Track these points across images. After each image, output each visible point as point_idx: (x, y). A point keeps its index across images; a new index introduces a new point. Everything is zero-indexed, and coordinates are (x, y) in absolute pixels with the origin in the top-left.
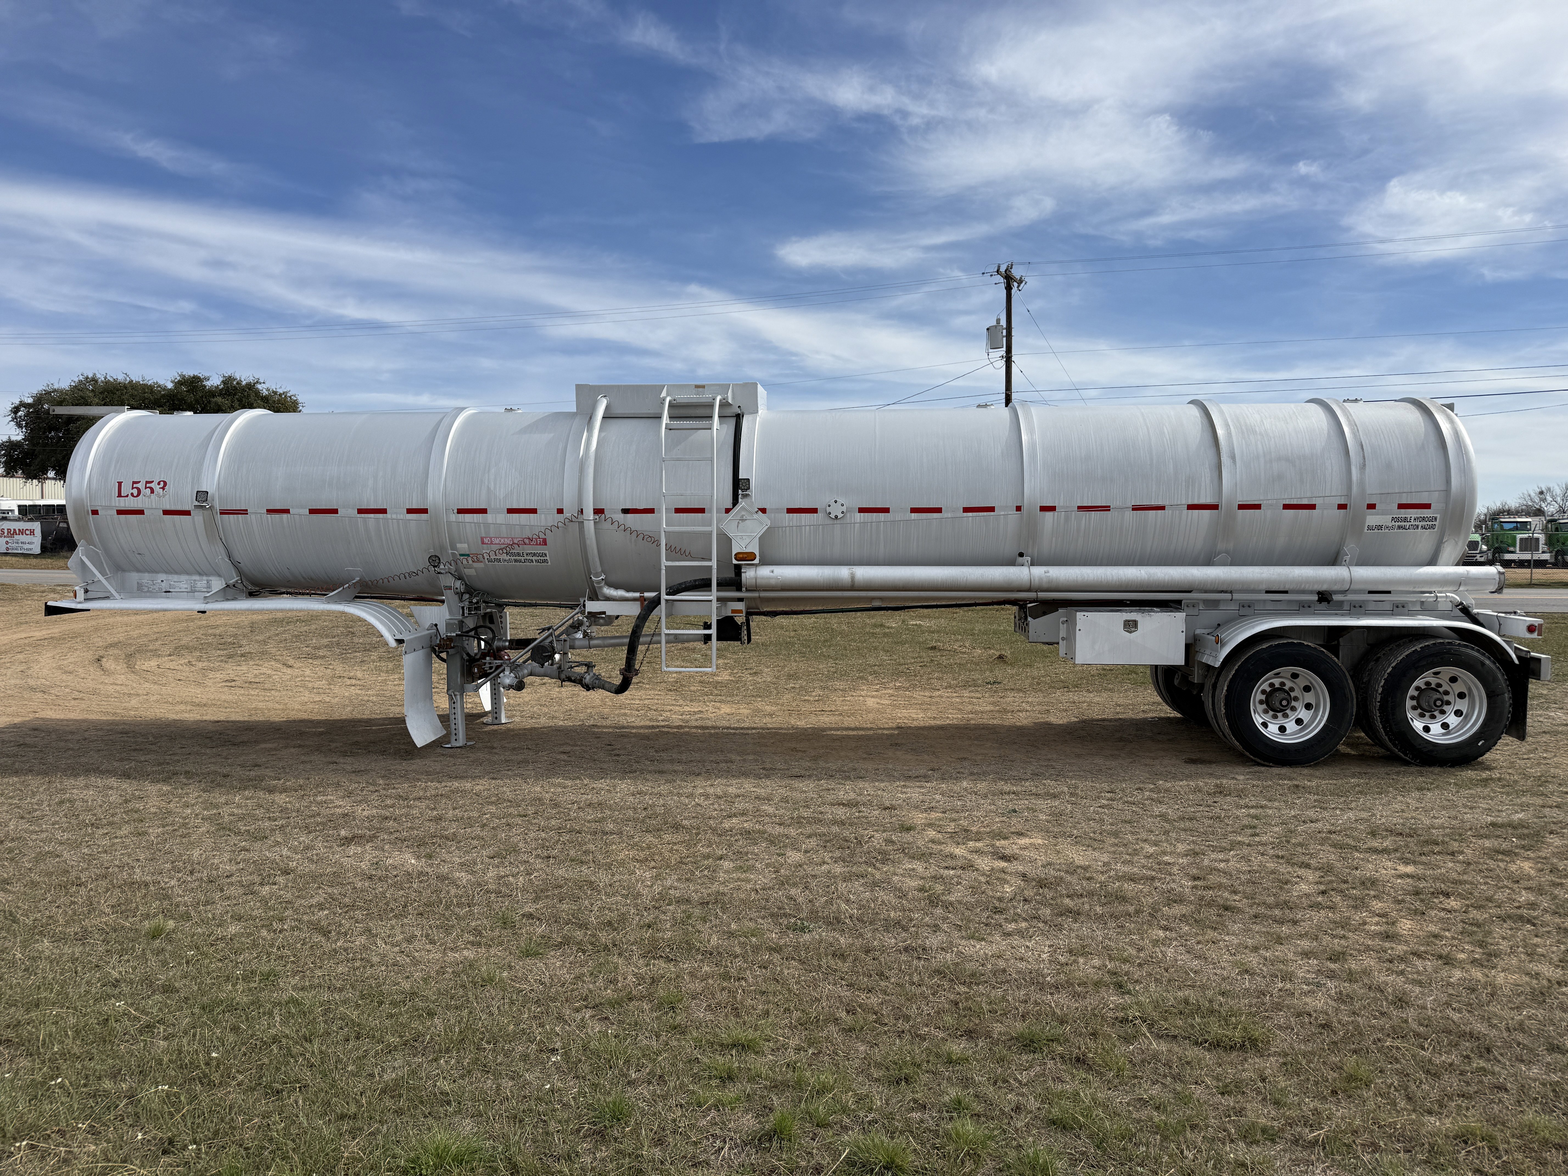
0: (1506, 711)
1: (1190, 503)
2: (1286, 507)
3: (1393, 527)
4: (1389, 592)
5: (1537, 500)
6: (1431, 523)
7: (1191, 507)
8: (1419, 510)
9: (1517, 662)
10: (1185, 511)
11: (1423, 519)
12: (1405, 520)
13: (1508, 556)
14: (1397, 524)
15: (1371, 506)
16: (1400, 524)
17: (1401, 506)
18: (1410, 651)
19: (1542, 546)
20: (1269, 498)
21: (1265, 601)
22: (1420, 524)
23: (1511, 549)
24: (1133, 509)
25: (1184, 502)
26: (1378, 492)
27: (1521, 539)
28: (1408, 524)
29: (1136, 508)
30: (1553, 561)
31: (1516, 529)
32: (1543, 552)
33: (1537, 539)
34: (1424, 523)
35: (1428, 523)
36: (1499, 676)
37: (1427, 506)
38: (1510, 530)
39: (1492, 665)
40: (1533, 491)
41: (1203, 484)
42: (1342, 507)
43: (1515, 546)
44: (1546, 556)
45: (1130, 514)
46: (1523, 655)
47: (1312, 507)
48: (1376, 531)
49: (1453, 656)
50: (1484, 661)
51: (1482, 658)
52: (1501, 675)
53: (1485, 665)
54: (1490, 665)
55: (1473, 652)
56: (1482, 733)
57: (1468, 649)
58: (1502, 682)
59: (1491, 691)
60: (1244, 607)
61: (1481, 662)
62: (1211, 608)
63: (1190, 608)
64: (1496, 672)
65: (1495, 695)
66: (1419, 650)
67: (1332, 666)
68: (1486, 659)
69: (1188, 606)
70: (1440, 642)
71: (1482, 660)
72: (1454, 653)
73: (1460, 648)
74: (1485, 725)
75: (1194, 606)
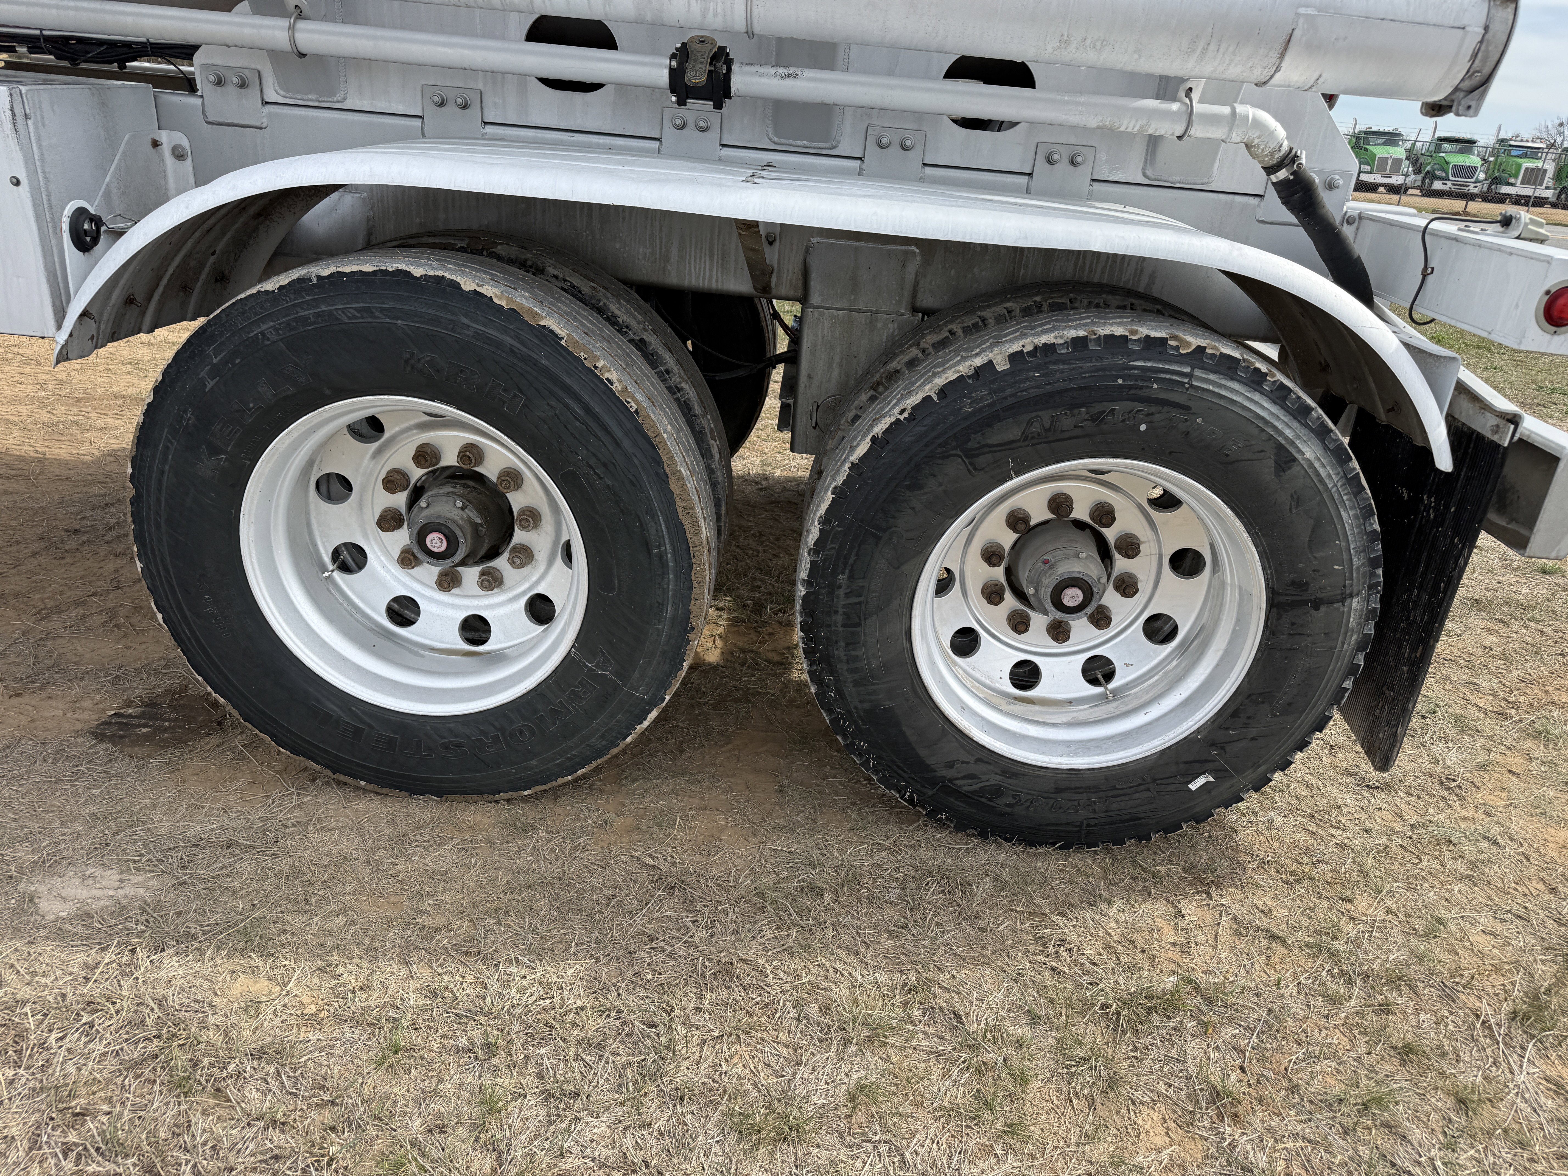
0: (1339, 665)
5: (1553, 132)
9: (1444, 461)
13: (1505, 189)
18: (964, 368)
19: (1548, 180)
23: (1512, 180)
27: (1527, 169)
30: (1554, 200)
31: (1525, 156)
32: (1547, 188)
33: (1545, 171)
36: (1348, 517)
38: (1517, 156)
39: (1327, 471)
40: (1552, 123)
43: (1516, 177)
44: (1549, 194)
46: (1484, 425)
49: (1153, 409)
50: (1297, 442)
51: (1288, 432)
52: (1356, 517)
53: (1295, 460)
54: (1317, 465)
55: (1257, 397)
56: (1213, 744)
57: (1232, 379)
58: (1352, 546)
59: (1293, 583)
60: (442, 104)
61: (1280, 447)
62: (312, 98)
63: (231, 90)
64: (1336, 496)
65: (1305, 603)
66: (1002, 365)
67: (588, 410)
68: (1302, 432)
69: (219, 82)
70: (1112, 337)
71: (1286, 438)
72: (1163, 396)
73: (1198, 373)
74: (1235, 714)
75: (243, 85)
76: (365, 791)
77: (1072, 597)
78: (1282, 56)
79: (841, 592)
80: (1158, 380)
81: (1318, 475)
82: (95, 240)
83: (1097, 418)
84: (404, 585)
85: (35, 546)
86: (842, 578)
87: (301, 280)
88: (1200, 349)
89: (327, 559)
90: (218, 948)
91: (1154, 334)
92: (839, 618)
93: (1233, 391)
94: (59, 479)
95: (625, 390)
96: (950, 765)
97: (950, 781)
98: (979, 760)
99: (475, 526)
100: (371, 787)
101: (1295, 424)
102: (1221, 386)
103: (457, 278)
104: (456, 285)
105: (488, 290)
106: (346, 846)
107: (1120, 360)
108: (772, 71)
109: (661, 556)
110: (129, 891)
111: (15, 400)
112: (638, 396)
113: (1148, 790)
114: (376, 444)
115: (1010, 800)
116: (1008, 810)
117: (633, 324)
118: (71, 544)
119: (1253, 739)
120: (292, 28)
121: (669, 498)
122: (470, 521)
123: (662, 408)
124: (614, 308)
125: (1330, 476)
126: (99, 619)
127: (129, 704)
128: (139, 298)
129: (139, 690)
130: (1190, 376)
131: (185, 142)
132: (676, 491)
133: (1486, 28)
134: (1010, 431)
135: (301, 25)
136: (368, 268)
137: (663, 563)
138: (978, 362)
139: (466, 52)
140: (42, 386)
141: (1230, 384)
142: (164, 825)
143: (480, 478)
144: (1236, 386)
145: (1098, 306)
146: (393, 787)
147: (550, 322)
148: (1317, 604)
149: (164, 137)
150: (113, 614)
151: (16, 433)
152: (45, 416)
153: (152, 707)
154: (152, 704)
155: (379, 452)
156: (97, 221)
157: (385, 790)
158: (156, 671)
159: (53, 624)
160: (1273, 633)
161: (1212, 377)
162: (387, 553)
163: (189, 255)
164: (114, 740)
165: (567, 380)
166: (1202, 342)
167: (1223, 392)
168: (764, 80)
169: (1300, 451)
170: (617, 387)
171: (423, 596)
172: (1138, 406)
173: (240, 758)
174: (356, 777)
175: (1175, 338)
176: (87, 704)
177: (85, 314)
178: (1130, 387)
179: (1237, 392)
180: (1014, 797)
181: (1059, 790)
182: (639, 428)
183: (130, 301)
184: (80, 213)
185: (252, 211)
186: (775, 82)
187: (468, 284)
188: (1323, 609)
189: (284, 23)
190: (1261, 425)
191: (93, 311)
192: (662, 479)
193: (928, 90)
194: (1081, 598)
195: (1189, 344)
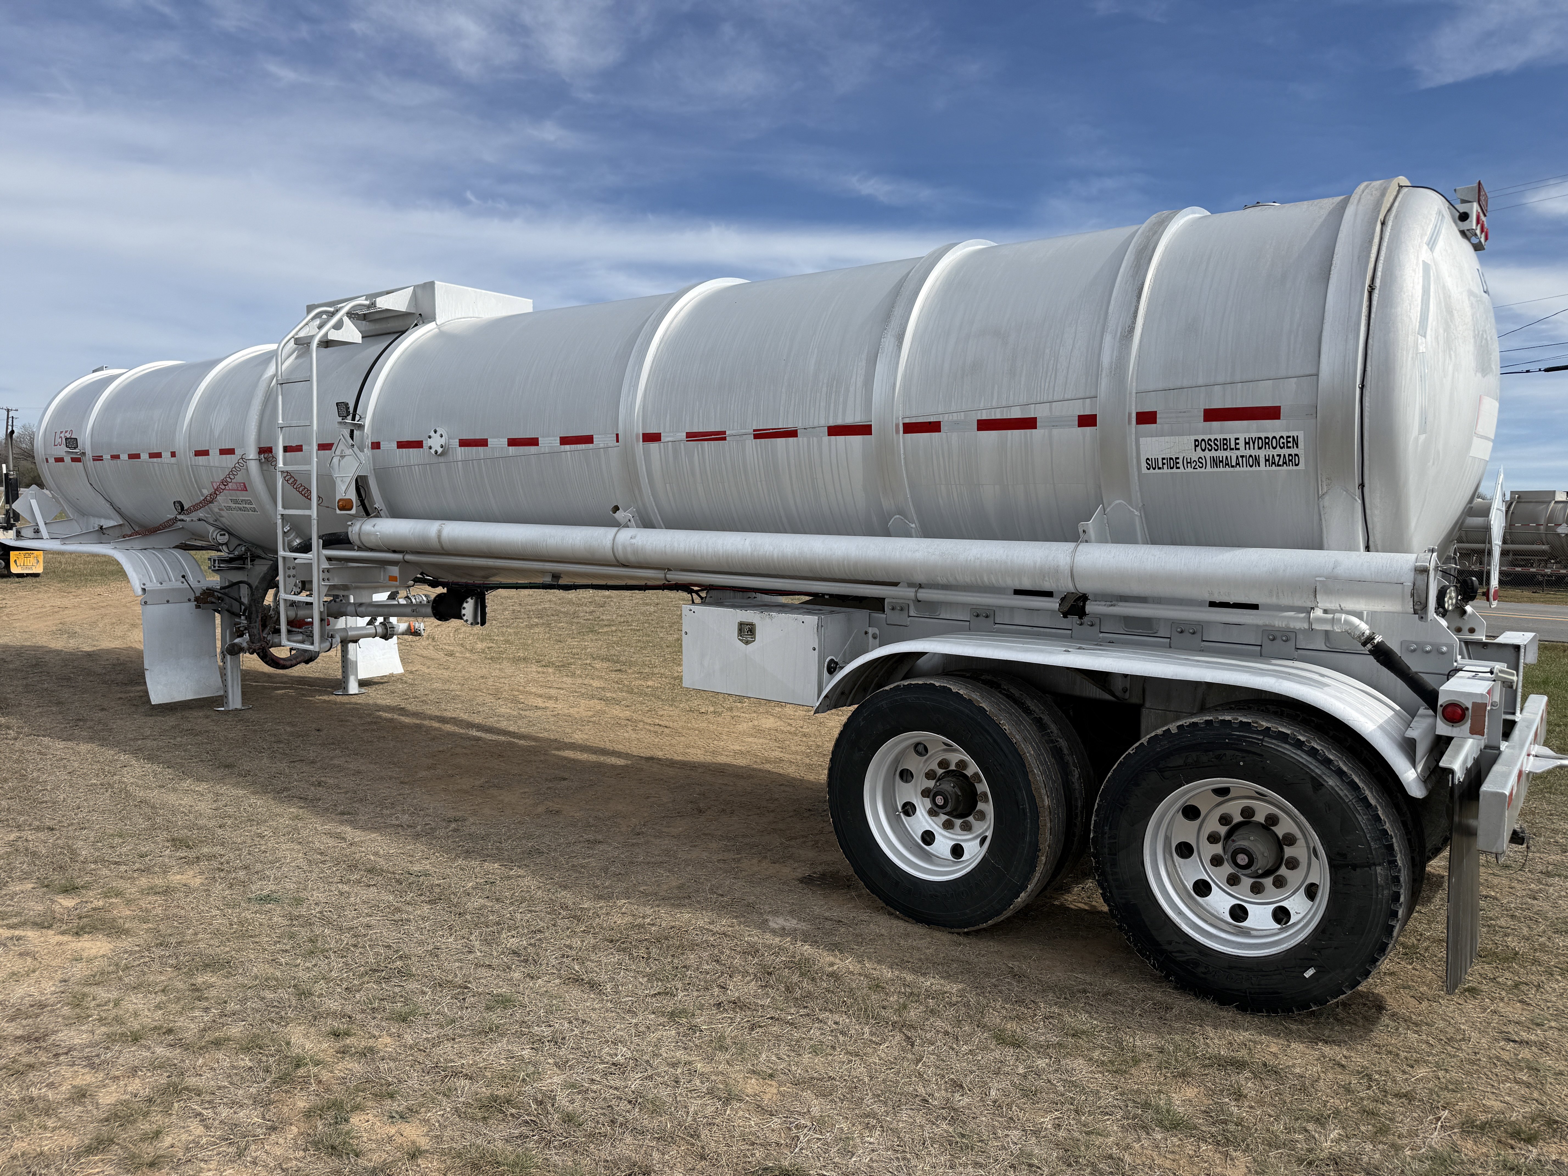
1: (831, 423)
2: (984, 425)
3: (1200, 463)
4: (1255, 607)
6: (1286, 452)
7: (835, 431)
8: (1254, 424)
9: (1413, 791)
10: (826, 438)
11: (1266, 442)
12: (1225, 444)
14: (1208, 454)
15: (1146, 418)
16: (1214, 453)
17: (1212, 415)
20: (953, 409)
21: (1012, 609)
22: (1262, 454)
24: (756, 437)
25: (823, 422)
26: (1161, 386)
28: (1234, 454)
29: (759, 435)
34: (1271, 452)
35: (1278, 451)
37: (1272, 413)
41: (852, 389)
42: (1088, 421)
45: (751, 443)
47: (1029, 423)
48: (1166, 470)
49: (1244, 755)
50: (1324, 776)
51: (1317, 771)
52: (1368, 820)
53: (1323, 785)
54: (1337, 789)
55: (1299, 752)
56: (1314, 949)
57: (1285, 743)
58: (1368, 836)
59: (1338, 854)
60: (978, 616)
61: (1313, 778)
62: (927, 615)
63: (897, 612)
64: (1352, 807)
65: (1348, 866)
66: (1174, 730)
67: (995, 741)
68: (1327, 771)
69: (893, 609)
70: (1224, 720)
71: (1316, 774)
72: (1249, 749)
73: (1266, 739)
74: (1324, 932)
75: (902, 609)
76: (897, 917)
77: (1242, 859)
78: (1316, 597)
79: (1107, 836)
80: (1245, 741)
81: (1338, 794)
82: (835, 670)
83: (1219, 757)
84: (930, 825)
85: (791, 814)
86: (1107, 828)
87: (898, 686)
88: (1268, 729)
89: (900, 809)
90: (825, 947)
91: (1245, 720)
92: (1106, 850)
93: (1285, 748)
94: (807, 788)
95: (1011, 733)
96: (1170, 943)
97: (1171, 952)
98: (1185, 943)
99: (957, 796)
100: (900, 915)
101: (1322, 767)
102: (1278, 746)
103: (952, 687)
104: (950, 689)
105: (961, 692)
106: (883, 931)
107: (1228, 731)
108: (1104, 603)
109: (1024, 810)
110: (799, 926)
111: (796, 753)
112: (1017, 737)
113: (1281, 974)
114: (925, 757)
115: (1203, 970)
116: (1203, 976)
117: (1037, 710)
118: (806, 815)
119: (1335, 948)
120: (916, 592)
121: (1028, 783)
122: (956, 793)
123: (1031, 743)
124: (1029, 703)
125: (1346, 796)
126: (810, 843)
127: (815, 873)
128: (847, 692)
129: (820, 869)
130: (1262, 740)
131: (878, 633)
132: (1032, 780)
133: (1414, 584)
134: (1178, 761)
135: (920, 590)
136: (920, 682)
137: (1025, 814)
138: (1164, 729)
139: (979, 599)
140: (809, 747)
141: (1283, 745)
142: (817, 911)
143: (965, 776)
144: (1287, 746)
145: (1262, 711)
146: (910, 917)
147: (983, 705)
148: (1355, 867)
149: (871, 631)
150: (817, 842)
151: (793, 767)
152: (807, 761)
153: (823, 876)
154: (824, 875)
155: (926, 761)
156: (836, 663)
157: (907, 918)
158: (828, 865)
159: (792, 843)
160: (1335, 883)
161: (1274, 741)
162: (925, 808)
163: (867, 677)
164: (806, 883)
165: (987, 727)
166: (1269, 725)
167: (1279, 749)
168: (1100, 607)
169: (1325, 781)
170: (1007, 732)
171: (938, 832)
172: (1237, 753)
173: (852, 898)
174: (896, 909)
175: (1256, 723)
176: (799, 870)
177: (826, 696)
178: (1232, 744)
179: (1288, 750)
180: (1206, 968)
181: (1230, 968)
182: (1016, 750)
183: (843, 693)
184: (832, 660)
185: (894, 660)
186: (1105, 608)
187: (954, 689)
188: (1358, 870)
189: (914, 590)
190: (1302, 767)
191: (830, 696)
192: (1025, 774)
193: (1176, 610)
194: (1247, 860)
195: (1263, 726)
